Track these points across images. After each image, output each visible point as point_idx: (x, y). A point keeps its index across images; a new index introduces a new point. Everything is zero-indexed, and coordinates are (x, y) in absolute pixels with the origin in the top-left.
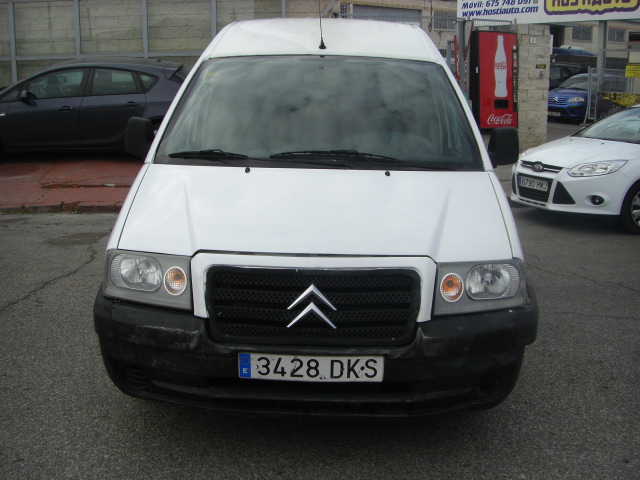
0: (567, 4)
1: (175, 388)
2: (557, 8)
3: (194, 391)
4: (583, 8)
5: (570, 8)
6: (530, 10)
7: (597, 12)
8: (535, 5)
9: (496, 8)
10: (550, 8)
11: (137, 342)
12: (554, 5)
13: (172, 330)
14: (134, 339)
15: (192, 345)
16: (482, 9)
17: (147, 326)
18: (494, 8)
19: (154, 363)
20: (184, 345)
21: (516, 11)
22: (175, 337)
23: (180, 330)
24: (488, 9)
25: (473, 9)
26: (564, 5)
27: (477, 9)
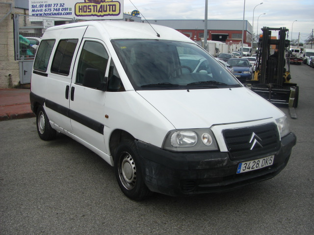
0: (86, 12)
1: (210, 185)
2: (81, 14)
3: (218, 184)
4: (94, 13)
5: (87, 13)
6: (68, 14)
7: (100, 16)
8: (70, 12)
9: (50, 12)
10: (78, 13)
11: (201, 168)
12: (79, 12)
13: (216, 159)
14: (199, 167)
15: (224, 164)
16: (42, 13)
17: (205, 160)
18: (48, 12)
19: (205, 177)
20: (221, 165)
21: (61, 14)
22: (219, 162)
23: (220, 159)
24: (46, 13)
25: (38, 13)
26: (84, 12)
27: (40, 13)
